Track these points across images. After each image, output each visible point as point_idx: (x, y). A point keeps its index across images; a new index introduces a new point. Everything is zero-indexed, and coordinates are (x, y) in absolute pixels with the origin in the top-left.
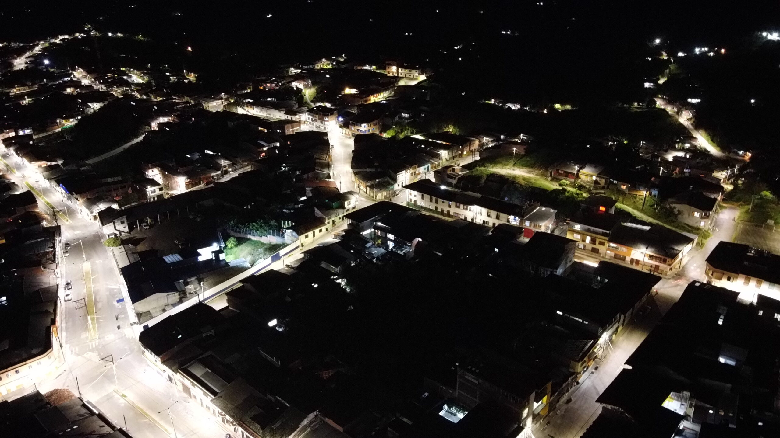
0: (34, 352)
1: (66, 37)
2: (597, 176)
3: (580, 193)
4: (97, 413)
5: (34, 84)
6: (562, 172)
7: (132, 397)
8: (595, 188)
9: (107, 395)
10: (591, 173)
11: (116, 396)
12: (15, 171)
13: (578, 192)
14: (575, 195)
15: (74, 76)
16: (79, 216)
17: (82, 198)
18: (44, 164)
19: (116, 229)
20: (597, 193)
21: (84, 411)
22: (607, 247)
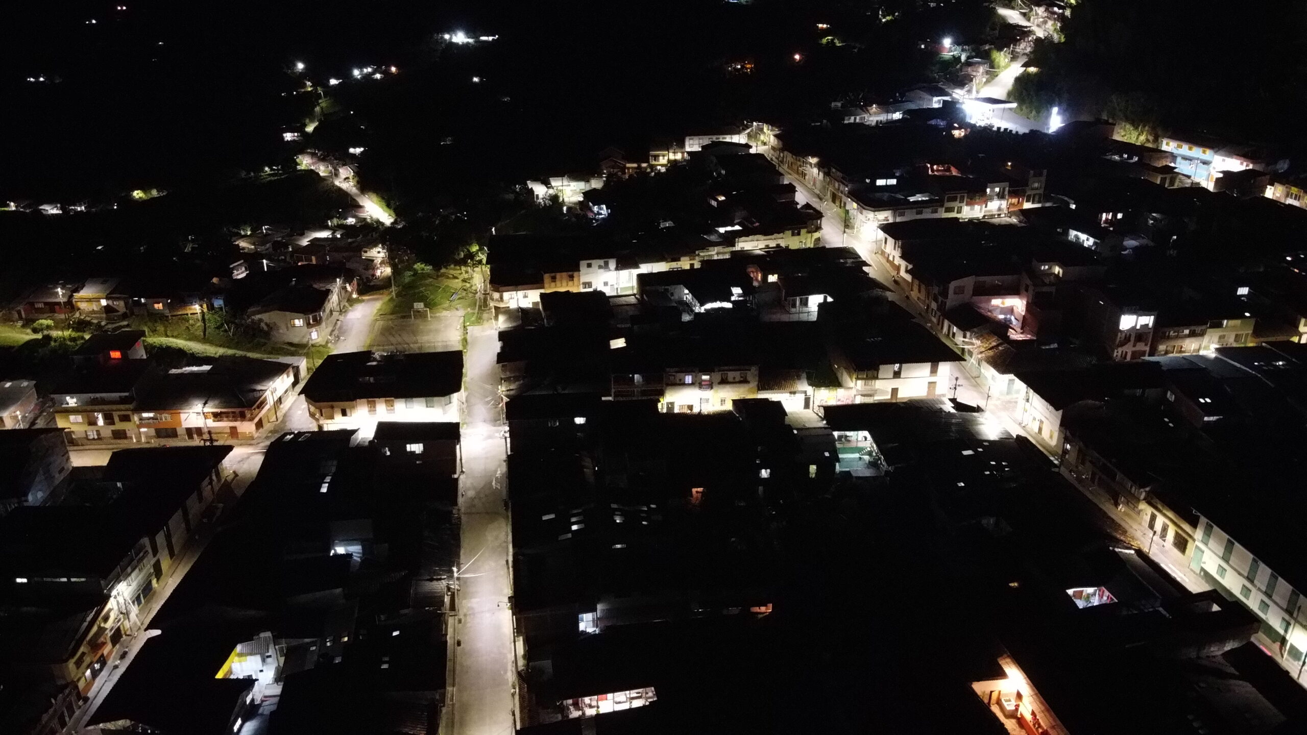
2: (107, 298)
3: (79, 337)
6: (41, 305)
8: (110, 320)
10: (96, 295)
13: (74, 334)
14: (69, 343)
20: (115, 329)
22: (138, 423)
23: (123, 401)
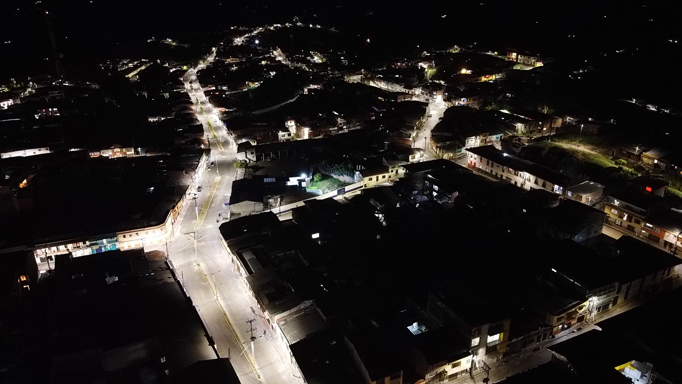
0: (152, 223)
1: (279, 25)
2: (658, 160)
3: (635, 174)
4: (171, 268)
5: (243, 57)
6: (625, 153)
7: (203, 266)
8: (654, 171)
9: (189, 262)
10: (653, 156)
11: (195, 264)
12: (204, 113)
13: (634, 172)
14: (629, 175)
15: (273, 54)
16: (231, 147)
17: (235, 134)
18: (223, 109)
19: (246, 157)
20: (654, 177)
21: (165, 266)
22: (642, 227)
23: (641, 213)
